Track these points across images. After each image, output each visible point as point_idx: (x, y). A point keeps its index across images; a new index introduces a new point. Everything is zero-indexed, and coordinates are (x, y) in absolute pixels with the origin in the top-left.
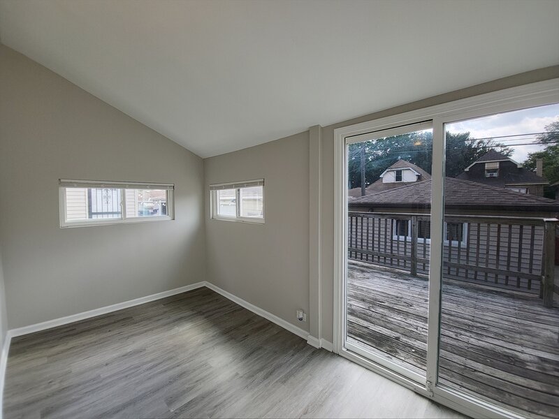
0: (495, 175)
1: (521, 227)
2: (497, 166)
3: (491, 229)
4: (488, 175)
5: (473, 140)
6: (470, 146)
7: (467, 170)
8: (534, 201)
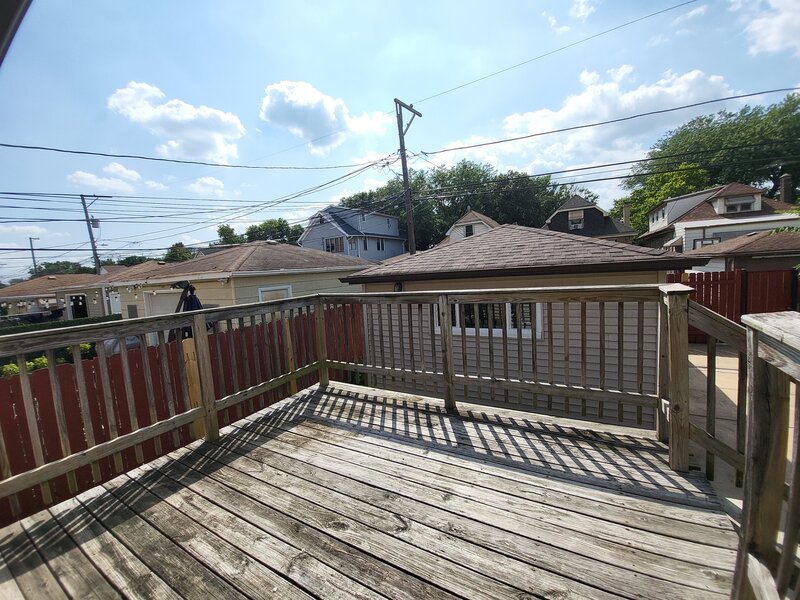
0: (580, 226)
1: (621, 305)
2: (582, 215)
3: (571, 313)
4: (572, 227)
5: (555, 186)
6: (552, 192)
7: (548, 221)
8: (634, 253)
